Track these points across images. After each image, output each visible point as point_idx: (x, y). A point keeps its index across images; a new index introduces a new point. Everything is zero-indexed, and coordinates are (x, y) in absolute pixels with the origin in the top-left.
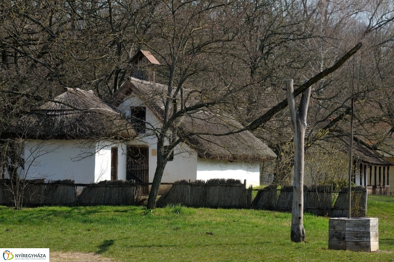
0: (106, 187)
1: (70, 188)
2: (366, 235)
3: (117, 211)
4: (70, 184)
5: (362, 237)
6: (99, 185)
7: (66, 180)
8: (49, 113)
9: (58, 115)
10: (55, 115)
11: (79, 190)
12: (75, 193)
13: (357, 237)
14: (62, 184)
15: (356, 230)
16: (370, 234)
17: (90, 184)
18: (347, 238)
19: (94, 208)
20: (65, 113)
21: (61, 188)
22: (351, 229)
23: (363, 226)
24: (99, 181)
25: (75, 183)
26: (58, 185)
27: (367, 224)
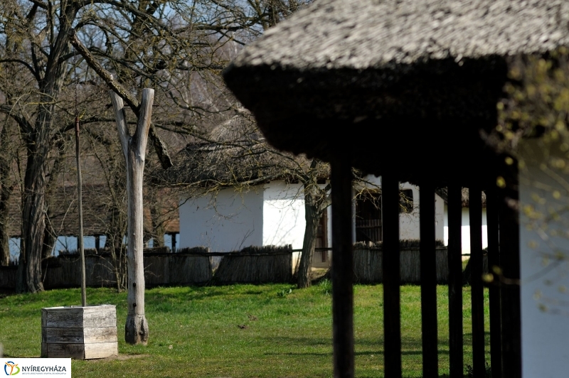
0: (251, 256)
1: (202, 259)
2: (77, 334)
3: (250, 293)
4: (201, 253)
5: (72, 336)
6: (241, 254)
7: (197, 248)
8: (202, 148)
9: (212, 151)
10: (208, 151)
11: (215, 261)
12: (210, 267)
13: (64, 337)
14: (191, 253)
15: (61, 325)
16: (83, 331)
17: (228, 253)
18: (49, 339)
19: (218, 289)
20: (221, 147)
21: (190, 259)
22: (55, 324)
23: (72, 319)
24: (242, 248)
25: (209, 252)
26: (186, 255)
27: (79, 315)
